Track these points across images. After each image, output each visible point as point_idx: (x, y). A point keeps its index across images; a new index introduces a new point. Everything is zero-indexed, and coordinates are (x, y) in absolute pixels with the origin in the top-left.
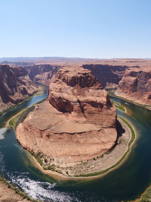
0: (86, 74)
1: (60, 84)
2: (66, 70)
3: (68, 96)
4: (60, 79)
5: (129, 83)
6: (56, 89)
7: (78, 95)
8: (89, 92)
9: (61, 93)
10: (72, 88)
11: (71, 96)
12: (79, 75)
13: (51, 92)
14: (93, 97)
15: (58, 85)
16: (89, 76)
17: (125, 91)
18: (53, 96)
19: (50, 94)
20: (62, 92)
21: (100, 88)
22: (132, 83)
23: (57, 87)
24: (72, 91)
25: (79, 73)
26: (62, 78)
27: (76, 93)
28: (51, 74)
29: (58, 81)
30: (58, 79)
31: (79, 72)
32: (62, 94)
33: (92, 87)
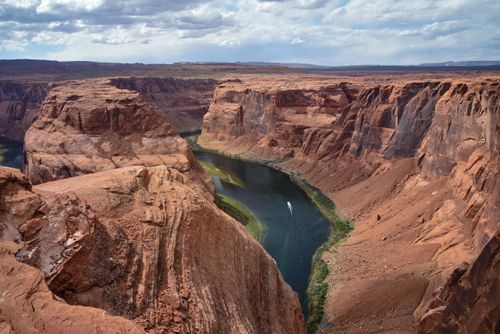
0: (128, 101)
1: (57, 133)
2: (70, 95)
3: (89, 160)
4: (56, 117)
5: (226, 116)
6: (50, 145)
7: (116, 155)
8: (142, 145)
9: (65, 155)
10: (95, 140)
11: (96, 161)
12: (111, 106)
13: (35, 155)
14: (155, 156)
15: (52, 135)
16: (136, 107)
17: (219, 135)
18: (42, 166)
19: (30, 161)
20: (67, 153)
21: (169, 132)
22: (232, 117)
23: (49, 140)
24: (98, 146)
25: (109, 101)
26: (63, 115)
27: (109, 150)
28: (19, 107)
29: (50, 123)
30: (50, 120)
31: (109, 97)
32: (70, 157)
33: (148, 134)
